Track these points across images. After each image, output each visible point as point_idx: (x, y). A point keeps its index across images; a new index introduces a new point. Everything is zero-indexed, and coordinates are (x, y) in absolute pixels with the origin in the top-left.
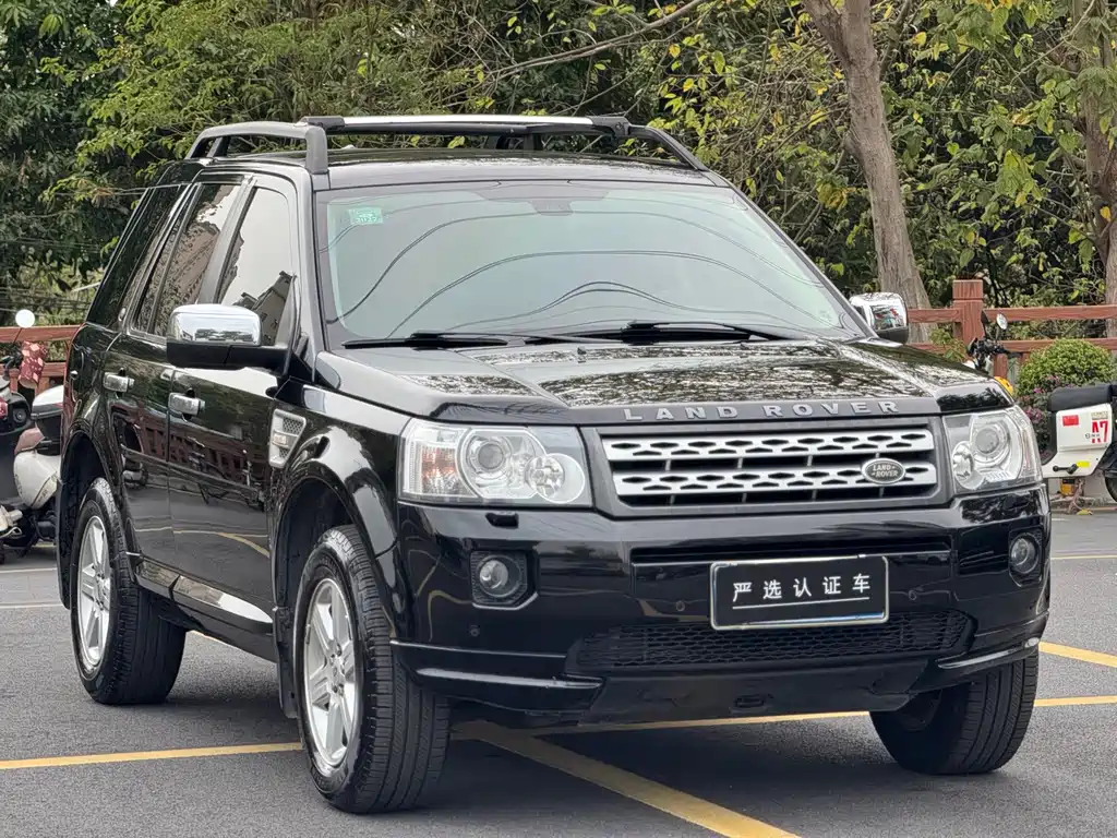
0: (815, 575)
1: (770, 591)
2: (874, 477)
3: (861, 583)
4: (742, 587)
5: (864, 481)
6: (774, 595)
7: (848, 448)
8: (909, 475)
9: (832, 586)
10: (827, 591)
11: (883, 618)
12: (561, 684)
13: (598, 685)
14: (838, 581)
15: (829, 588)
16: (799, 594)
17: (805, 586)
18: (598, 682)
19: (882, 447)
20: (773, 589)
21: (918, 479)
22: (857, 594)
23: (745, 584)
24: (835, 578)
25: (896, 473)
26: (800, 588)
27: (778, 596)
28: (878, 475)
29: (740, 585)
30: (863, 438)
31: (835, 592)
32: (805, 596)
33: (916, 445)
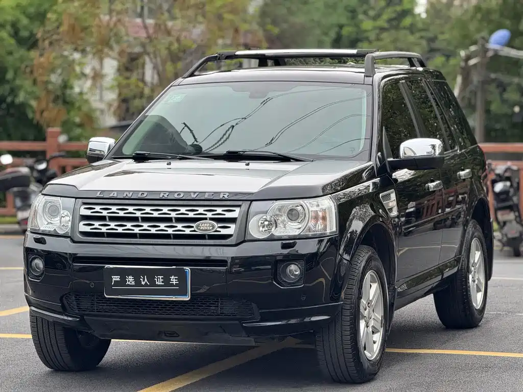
0: (151, 275)
1: (129, 281)
2: (199, 229)
3: (174, 280)
4: (116, 278)
5: (194, 231)
6: (131, 283)
7: (191, 215)
8: (219, 229)
9: (159, 281)
10: (157, 283)
11: (187, 298)
12: (66, 318)
13: (78, 319)
14: (162, 278)
15: (158, 281)
16: (143, 283)
17: (146, 280)
18: (78, 318)
19: (209, 215)
20: (130, 280)
21: (224, 232)
22: (172, 285)
23: (117, 277)
24: (161, 277)
25: (211, 228)
26: (144, 280)
27: (133, 283)
28: (201, 228)
29: (115, 277)
30: (201, 210)
31: (161, 284)
32: (146, 285)
33: (229, 215)
